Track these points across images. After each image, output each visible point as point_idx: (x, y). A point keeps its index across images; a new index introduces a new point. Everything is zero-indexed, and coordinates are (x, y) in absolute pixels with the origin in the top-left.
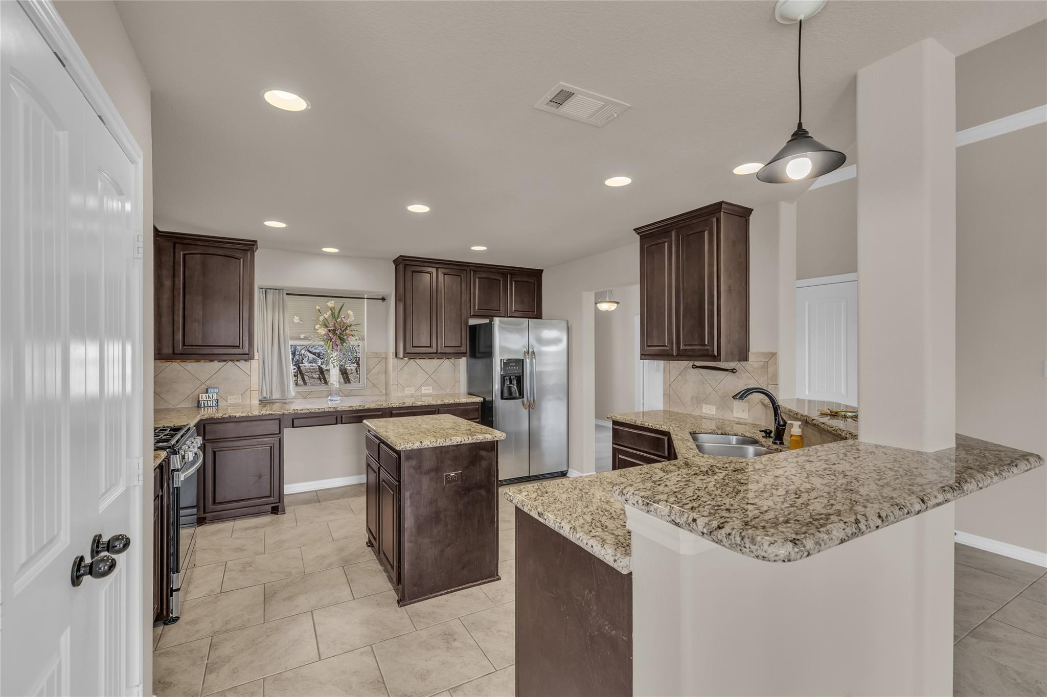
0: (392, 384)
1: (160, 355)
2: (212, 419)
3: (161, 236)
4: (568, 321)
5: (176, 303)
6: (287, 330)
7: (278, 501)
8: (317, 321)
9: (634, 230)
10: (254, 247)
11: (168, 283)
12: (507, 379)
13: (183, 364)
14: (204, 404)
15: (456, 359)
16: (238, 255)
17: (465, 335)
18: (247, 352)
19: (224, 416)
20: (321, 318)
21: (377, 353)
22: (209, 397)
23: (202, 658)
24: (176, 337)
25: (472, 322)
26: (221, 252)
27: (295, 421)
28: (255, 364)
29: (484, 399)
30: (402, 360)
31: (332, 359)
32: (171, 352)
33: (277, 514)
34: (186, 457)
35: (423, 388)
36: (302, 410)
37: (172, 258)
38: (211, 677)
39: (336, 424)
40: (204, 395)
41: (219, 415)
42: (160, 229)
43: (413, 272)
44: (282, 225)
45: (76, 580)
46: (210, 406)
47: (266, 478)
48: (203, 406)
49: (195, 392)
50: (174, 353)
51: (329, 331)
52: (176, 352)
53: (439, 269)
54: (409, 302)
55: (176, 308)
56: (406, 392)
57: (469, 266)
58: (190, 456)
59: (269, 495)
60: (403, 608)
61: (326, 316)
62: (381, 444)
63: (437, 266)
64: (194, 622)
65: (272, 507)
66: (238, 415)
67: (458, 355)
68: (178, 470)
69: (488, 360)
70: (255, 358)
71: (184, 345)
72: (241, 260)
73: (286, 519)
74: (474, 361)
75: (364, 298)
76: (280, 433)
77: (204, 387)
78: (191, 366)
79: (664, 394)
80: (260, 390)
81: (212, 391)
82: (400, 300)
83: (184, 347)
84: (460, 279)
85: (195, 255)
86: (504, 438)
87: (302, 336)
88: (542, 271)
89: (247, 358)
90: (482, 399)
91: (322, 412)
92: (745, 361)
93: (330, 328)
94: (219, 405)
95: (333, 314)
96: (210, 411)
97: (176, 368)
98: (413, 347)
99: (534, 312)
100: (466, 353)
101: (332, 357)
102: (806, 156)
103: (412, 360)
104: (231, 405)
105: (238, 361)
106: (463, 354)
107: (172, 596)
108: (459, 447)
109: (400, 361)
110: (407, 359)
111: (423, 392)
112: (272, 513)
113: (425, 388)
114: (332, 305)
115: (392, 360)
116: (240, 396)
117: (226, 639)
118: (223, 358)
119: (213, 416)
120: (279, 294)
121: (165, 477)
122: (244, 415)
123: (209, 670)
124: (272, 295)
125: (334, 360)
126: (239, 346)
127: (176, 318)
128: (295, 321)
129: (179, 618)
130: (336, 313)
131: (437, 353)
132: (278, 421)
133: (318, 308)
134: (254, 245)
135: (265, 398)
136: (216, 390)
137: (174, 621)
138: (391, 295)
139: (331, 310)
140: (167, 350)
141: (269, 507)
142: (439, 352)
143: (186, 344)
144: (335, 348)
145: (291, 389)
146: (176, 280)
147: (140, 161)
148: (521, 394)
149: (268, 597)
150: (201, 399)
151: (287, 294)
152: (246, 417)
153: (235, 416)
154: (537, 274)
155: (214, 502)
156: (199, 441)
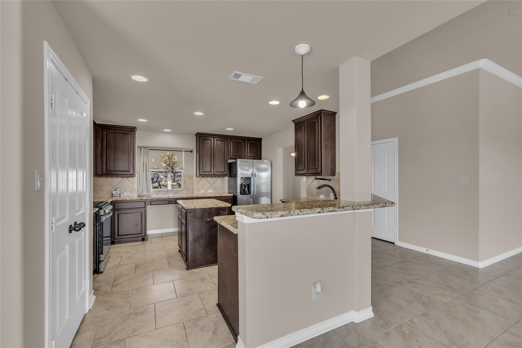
0: (194, 188)
1: (96, 174)
2: (117, 200)
3: (97, 126)
4: (271, 161)
5: (103, 153)
6: (150, 165)
7: (144, 236)
8: (162, 161)
9: (292, 121)
10: (135, 130)
11: (100, 145)
12: (243, 186)
13: (106, 178)
14: (115, 195)
15: (223, 178)
16: (128, 133)
17: (227, 167)
18: (132, 174)
19: (122, 200)
20: (164, 160)
21: (189, 175)
22: (117, 192)
23: (111, 283)
24: (103, 167)
25: (230, 161)
26: (121, 132)
27: (151, 202)
28: (136, 179)
29: (234, 195)
30: (199, 178)
31: (168, 177)
32: (101, 173)
33: (144, 241)
34: (106, 211)
35: (208, 190)
36: (154, 198)
37: (101, 135)
38: (114, 289)
39: (169, 204)
40: (114, 192)
41: (120, 199)
42: (97, 123)
43: (203, 139)
44: (146, 121)
45: (70, 232)
46: (117, 196)
47: (139, 226)
48: (114, 196)
49: (111, 190)
50: (102, 174)
51: (167, 165)
52: (103, 173)
53: (215, 138)
54: (201, 152)
55: (103, 155)
56: (201, 192)
57: (229, 137)
58: (107, 211)
59: (141, 233)
60: (188, 271)
61: (166, 159)
62: (182, 209)
63: (214, 137)
64: (108, 274)
65: (142, 238)
66: (128, 199)
67: (223, 176)
68: (102, 215)
69: (235, 178)
70: (136, 176)
71: (106, 170)
72: (130, 135)
73: (147, 243)
74: (230, 178)
75: (183, 151)
76: (145, 207)
77: (114, 188)
78: (109, 180)
79: (307, 191)
80: (138, 191)
81: (118, 190)
82: (198, 152)
83: (106, 171)
84: (224, 142)
85: (111, 133)
86: (230, 206)
87: (155, 167)
88: (262, 138)
89: (132, 176)
90: (233, 195)
91: (163, 199)
92: (334, 176)
93: (168, 164)
94: (121, 196)
95: (169, 158)
96: (117, 198)
97: (103, 181)
98: (203, 172)
99: (258, 157)
100: (227, 175)
101: (168, 176)
102: (304, 100)
103: (203, 178)
104: (126, 196)
105: (129, 177)
106: (226, 175)
107: (100, 264)
108: (211, 209)
109: (198, 178)
110: (200, 177)
111: (209, 192)
112: (142, 241)
113: (209, 190)
114: (169, 154)
115: (195, 178)
116: (130, 192)
117: (120, 279)
118: (123, 176)
119: (118, 199)
120: (146, 149)
121: (98, 218)
122: (130, 199)
123: (113, 286)
124: (143, 150)
125: (169, 177)
126: (129, 171)
127: (103, 159)
128: (153, 161)
129: (103, 272)
130: (170, 158)
131: (214, 175)
132: (144, 202)
133: (162, 155)
134: (135, 129)
135: (140, 193)
136: (119, 190)
137: (101, 273)
138: (194, 149)
139: (168, 156)
140: (99, 172)
141: (141, 238)
142: (215, 174)
143: (107, 170)
144: (170, 172)
145: (151, 190)
146: (103, 143)
147: (89, 103)
148: (249, 193)
149: (136, 267)
150: (113, 193)
151: (150, 149)
152: (131, 200)
153: (127, 200)
154: (259, 140)
155: (118, 235)
156: (111, 207)
